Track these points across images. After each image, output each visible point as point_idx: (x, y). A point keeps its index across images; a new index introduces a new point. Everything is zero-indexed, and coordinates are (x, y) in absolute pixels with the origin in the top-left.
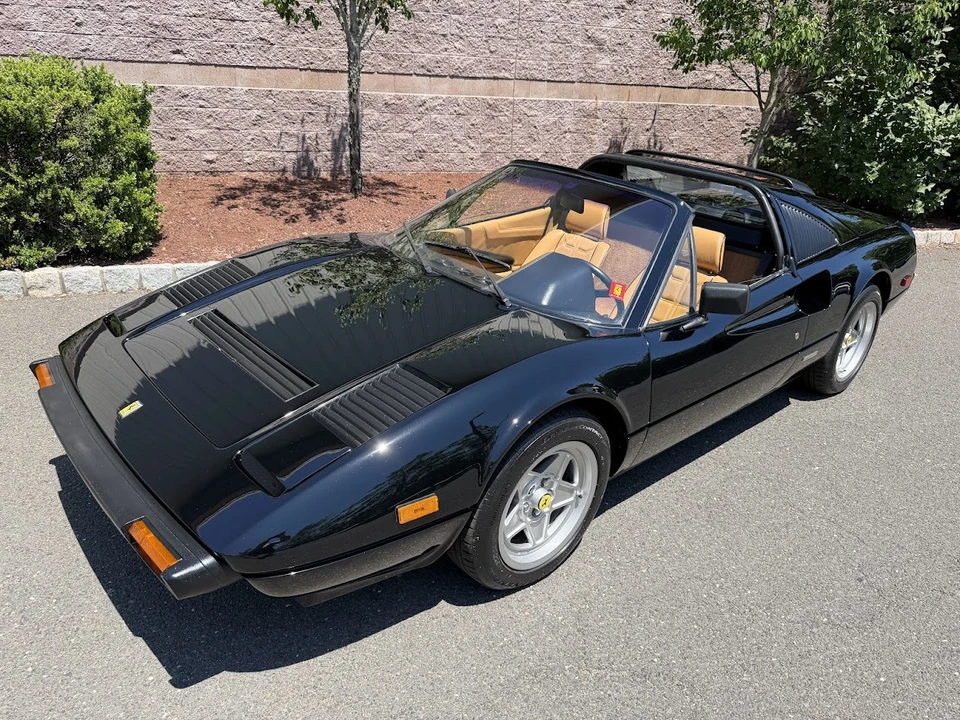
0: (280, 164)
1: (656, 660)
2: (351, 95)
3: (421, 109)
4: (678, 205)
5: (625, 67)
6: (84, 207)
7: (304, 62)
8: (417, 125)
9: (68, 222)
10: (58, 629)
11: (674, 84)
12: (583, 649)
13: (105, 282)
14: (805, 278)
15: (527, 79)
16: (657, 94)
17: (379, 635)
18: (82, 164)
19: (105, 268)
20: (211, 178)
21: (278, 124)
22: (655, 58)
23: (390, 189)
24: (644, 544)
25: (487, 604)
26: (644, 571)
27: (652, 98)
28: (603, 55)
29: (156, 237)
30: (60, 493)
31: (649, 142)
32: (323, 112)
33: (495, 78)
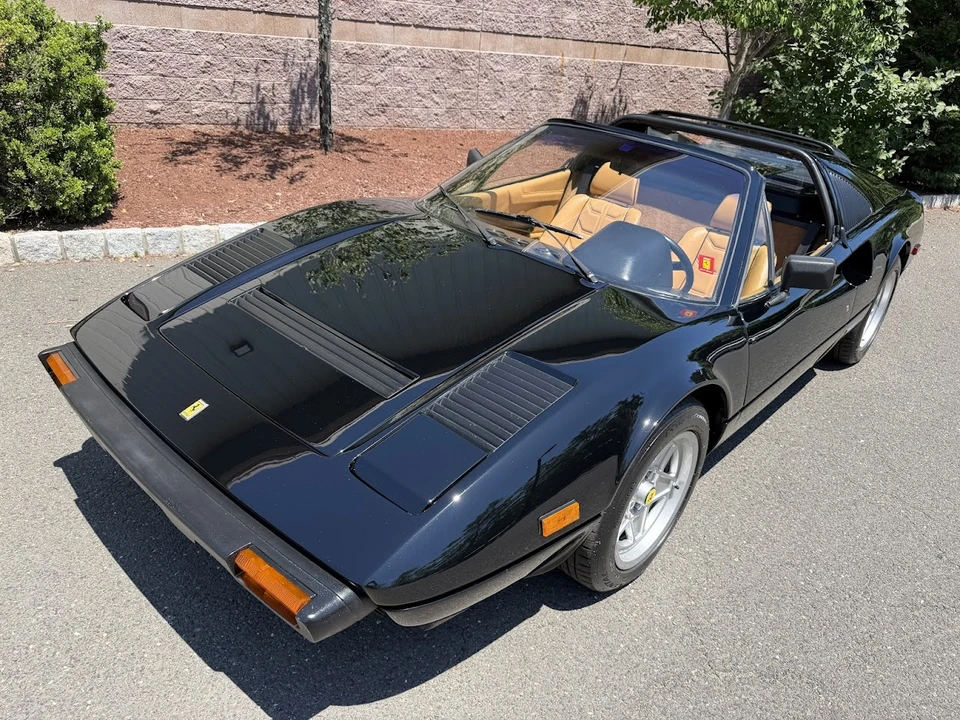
0: (233, 116)
1: (777, 657)
2: (322, 42)
3: (384, 60)
4: (750, 171)
5: (591, 23)
6: (38, 164)
7: (259, 4)
8: (379, 77)
9: (18, 180)
10: (119, 669)
11: (639, 42)
12: (702, 650)
13: (66, 250)
14: (854, 248)
15: (494, 32)
16: (622, 53)
17: (487, 649)
18: (30, 113)
19: (65, 233)
20: (155, 130)
21: (230, 72)
22: (621, 14)
23: (356, 145)
24: (726, 530)
25: (591, 606)
26: (737, 560)
27: (618, 56)
28: (570, 9)
29: (114, 198)
30: (76, 501)
31: (614, 102)
32: (279, 60)
33: (461, 30)
